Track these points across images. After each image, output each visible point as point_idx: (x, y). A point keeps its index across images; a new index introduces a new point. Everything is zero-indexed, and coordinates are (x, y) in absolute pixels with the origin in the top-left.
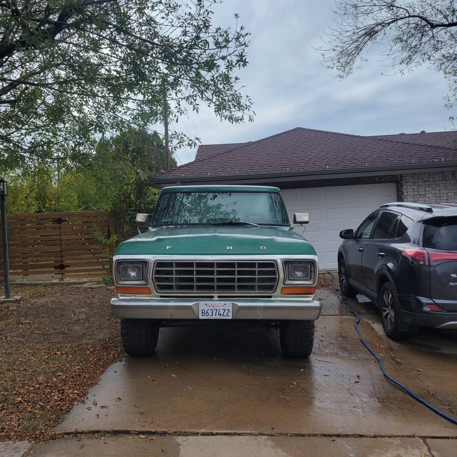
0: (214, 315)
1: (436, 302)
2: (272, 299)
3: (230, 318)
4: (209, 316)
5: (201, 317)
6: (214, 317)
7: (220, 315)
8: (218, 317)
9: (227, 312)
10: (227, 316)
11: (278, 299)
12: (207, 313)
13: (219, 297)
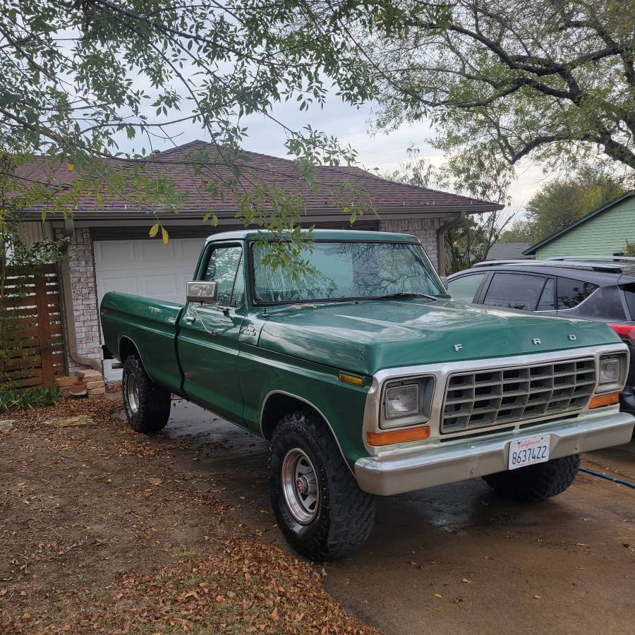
0: (527, 459)
2: (579, 418)
3: (546, 459)
4: (521, 462)
5: (512, 467)
6: (526, 463)
7: (535, 457)
8: (531, 462)
9: (542, 450)
10: (543, 457)
11: (585, 417)
12: (519, 457)
13: (521, 427)
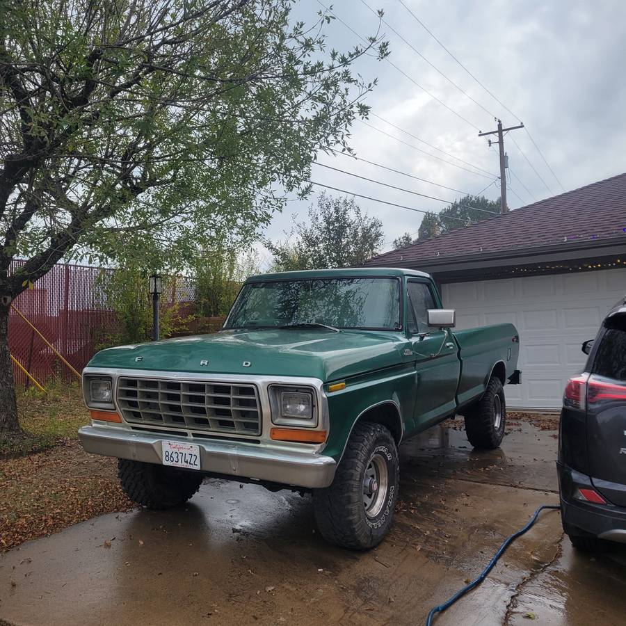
0: (180, 460)
1: (596, 485)
2: (261, 445)
3: (198, 468)
4: (174, 462)
5: (165, 463)
6: (179, 465)
7: (187, 462)
8: (184, 465)
9: (194, 458)
10: (194, 464)
11: (268, 446)
12: (171, 457)
